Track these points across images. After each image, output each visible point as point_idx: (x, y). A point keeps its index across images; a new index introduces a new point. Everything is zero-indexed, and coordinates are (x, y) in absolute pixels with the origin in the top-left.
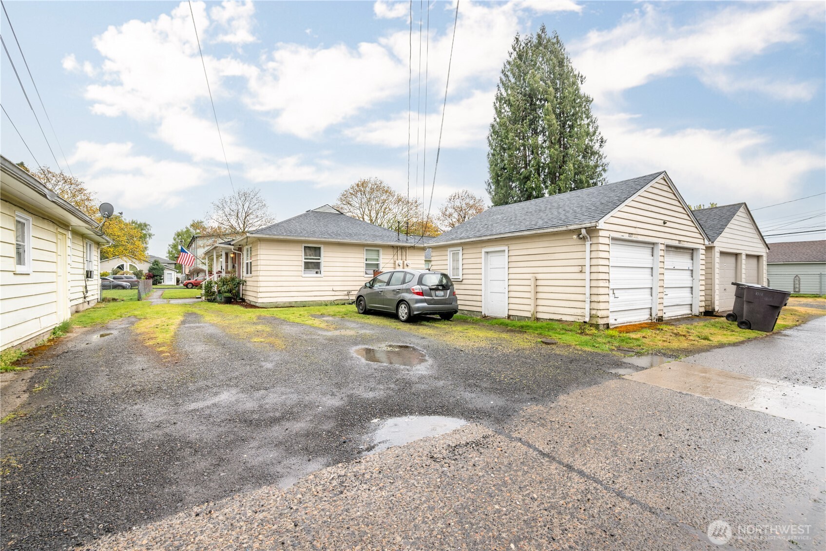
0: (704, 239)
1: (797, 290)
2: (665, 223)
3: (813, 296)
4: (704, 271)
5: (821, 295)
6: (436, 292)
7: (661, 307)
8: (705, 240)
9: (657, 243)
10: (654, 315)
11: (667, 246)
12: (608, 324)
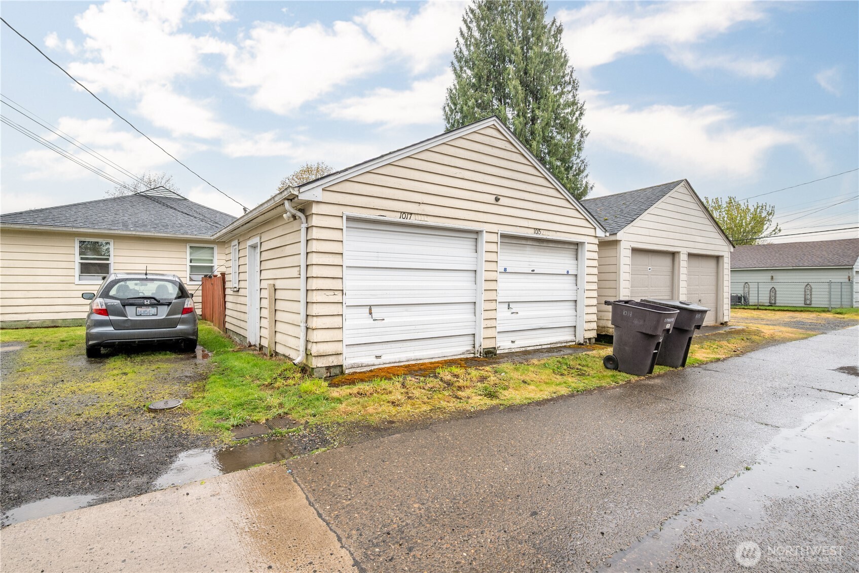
0: (595, 229)
1: (808, 302)
2: (497, 200)
3: (822, 309)
4: (596, 276)
5: (830, 309)
6: (138, 309)
7: (490, 333)
8: (598, 229)
9: (481, 231)
10: (477, 346)
11: (503, 236)
12: (341, 366)
